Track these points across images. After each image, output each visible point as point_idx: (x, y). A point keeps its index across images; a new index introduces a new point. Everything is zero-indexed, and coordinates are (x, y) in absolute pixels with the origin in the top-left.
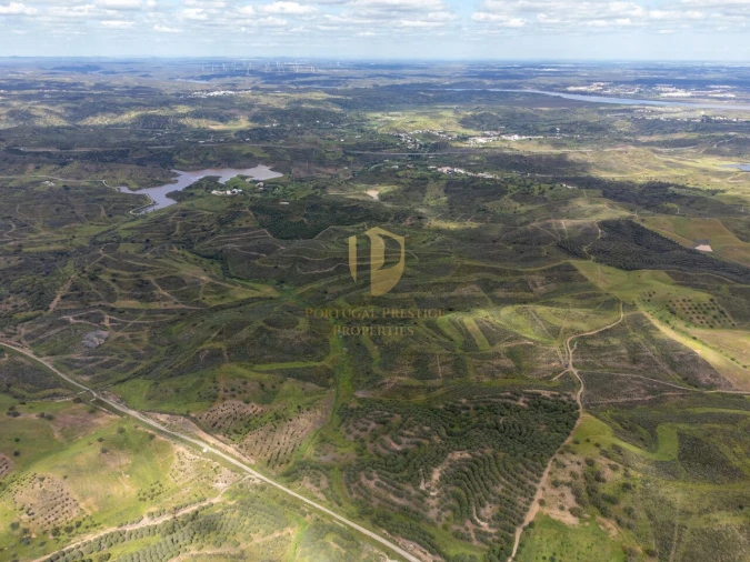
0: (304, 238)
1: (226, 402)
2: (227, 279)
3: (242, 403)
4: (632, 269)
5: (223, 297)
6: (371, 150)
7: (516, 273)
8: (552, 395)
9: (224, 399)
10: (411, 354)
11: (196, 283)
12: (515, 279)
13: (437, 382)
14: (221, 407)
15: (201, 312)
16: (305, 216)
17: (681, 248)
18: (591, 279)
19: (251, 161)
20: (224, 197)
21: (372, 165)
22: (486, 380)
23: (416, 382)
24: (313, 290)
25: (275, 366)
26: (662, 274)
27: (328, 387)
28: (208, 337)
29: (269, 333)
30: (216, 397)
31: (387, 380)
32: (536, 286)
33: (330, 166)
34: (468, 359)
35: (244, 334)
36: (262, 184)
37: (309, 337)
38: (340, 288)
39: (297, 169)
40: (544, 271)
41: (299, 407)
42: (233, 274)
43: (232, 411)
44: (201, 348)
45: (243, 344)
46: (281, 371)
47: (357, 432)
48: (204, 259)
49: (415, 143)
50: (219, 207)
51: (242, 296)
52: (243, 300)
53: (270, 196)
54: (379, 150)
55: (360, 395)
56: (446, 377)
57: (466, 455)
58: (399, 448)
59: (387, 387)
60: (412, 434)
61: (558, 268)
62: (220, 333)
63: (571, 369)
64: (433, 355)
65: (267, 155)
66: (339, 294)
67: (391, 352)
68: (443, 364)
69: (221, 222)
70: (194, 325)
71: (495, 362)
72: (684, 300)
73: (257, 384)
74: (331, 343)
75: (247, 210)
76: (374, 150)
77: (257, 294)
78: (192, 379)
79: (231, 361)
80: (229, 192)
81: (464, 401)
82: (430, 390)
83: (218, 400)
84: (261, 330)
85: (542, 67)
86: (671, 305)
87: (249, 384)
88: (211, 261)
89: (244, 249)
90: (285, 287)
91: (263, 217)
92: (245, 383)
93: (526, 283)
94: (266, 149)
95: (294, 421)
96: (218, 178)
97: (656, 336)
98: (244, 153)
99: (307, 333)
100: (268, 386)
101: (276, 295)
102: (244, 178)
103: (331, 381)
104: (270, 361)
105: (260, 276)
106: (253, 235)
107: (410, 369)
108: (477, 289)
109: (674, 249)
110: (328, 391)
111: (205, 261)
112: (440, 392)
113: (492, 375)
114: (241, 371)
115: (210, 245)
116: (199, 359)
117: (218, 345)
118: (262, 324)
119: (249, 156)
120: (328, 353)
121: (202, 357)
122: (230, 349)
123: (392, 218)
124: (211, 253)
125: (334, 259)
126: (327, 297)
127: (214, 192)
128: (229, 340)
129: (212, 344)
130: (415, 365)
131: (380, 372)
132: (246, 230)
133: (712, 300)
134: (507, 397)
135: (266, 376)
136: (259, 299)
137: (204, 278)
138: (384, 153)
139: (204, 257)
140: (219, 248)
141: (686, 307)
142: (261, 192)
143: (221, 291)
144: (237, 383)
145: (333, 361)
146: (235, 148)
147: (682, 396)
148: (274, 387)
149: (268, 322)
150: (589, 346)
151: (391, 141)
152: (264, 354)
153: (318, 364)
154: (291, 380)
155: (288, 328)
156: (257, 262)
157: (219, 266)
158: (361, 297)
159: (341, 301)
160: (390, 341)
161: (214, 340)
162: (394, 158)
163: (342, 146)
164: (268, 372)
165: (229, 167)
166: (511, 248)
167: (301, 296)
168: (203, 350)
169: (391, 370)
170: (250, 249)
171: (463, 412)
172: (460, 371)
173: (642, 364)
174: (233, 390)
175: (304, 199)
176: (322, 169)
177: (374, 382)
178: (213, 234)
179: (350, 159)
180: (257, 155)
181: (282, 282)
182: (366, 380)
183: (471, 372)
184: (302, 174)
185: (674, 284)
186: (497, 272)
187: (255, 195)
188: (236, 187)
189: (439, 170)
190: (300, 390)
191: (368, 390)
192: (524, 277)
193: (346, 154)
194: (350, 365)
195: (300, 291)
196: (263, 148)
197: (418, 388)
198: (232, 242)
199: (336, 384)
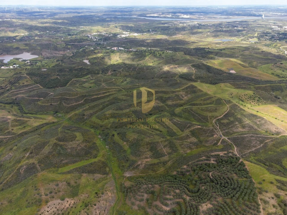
0: (61, 87)
1: (49, 204)
2: (25, 115)
3: (59, 201)
4: (216, 84)
5: (25, 127)
6: (78, 42)
7: (173, 92)
8: (224, 154)
9: (47, 202)
10: (147, 145)
11: (5, 121)
12: (173, 95)
13: (166, 158)
14: (47, 209)
15: (13, 138)
16: (58, 75)
17: (226, 73)
18: (204, 91)
19: (19, 51)
20: (10, 70)
21: (80, 49)
22: (189, 151)
23: (156, 161)
24: (76, 115)
25: (72, 167)
26: (228, 85)
27: (107, 174)
28: (24, 156)
29: (61, 146)
30: (40, 201)
31: (139, 163)
32: (183, 97)
33: (61, 50)
34: (175, 141)
35: (46, 150)
36: (29, 61)
37: (85, 144)
38: (91, 111)
39: (45, 53)
40: (183, 89)
41: (96, 193)
42: (27, 111)
43: (55, 209)
44: (20, 165)
45: (47, 157)
46: (76, 170)
47: (138, 203)
48: (6, 105)
49: (95, 38)
50: (7, 75)
51: (36, 124)
52: (37, 127)
53: (35, 67)
54: (81, 42)
55: (127, 175)
56: (169, 154)
57: (210, 206)
58: (168, 209)
59: (141, 167)
60: (172, 197)
61: (189, 87)
62: (31, 153)
63: (223, 137)
64: (158, 142)
65: (27, 48)
66: (91, 115)
67: (135, 145)
68: (165, 147)
69: (11, 83)
70: (11, 149)
71: (189, 140)
72: (245, 95)
73: (65, 183)
74: (98, 145)
75: (25, 75)
76: (79, 42)
77: (44, 122)
78: (18, 191)
79: (43, 170)
80: (11, 67)
81: (185, 167)
82: (165, 163)
83: (43, 203)
84: (56, 145)
85: (134, 8)
86: (240, 98)
87: (60, 185)
88: (10, 105)
89: (29, 97)
90: (59, 115)
91: (35, 78)
92: (57, 185)
93: (179, 96)
94: (26, 45)
95: (97, 205)
96: (3, 60)
97: (245, 113)
98: (14, 47)
99: (83, 142)
100: (72, 183)
101: (55, 120)
102: (18, 59)
103: (107, 169)
104: (67, 164)
105: (43, 110)
106: (32, 88)
107: (149, 154)
108: (159, 102)
109: (223, 73)
110: (108, 177)
111: (8, 106)
112: (169, 164)
113: (190, 148)
114: (51, 176)
115: (7, 97)
116: (20, 173)
117: (31, 161)
118: (55, 141)
119: (17, 48)
120: (98, 151)
121: (22, 171)
122: (40, 162)
123: (101, 72)
124: (9, 101)
125: (82, 96)
126: (85, 117)
127: (3, 67)
128: (38, 156)
129: (27, 161)
130: (151, 150)
131: (134, 158)
132: (27, 86)
133: (254, 93)
134: (204, 160)
135: (69, 176)
136: (47, 124)
137: (9, 117)
138: (84, 43)
139: (6, 104)
140: (14, 98)
141: (247, 98)
142: (29, 65)
143: (22, 123)
144: (52, 186)
145: (103, 156)
146: (9, 45)
147: (272, 141)
148: (76, 183)
149: (59, 140)
150: (223, 123)
151: (85, 38)
152: (62, 160)
153: (96, 160)
154: (85, 175)
155: (72, 141)
156: (39, 103)
157: (16, 108)
158: (105, 115)
159: (94, 119)
160: (132, 138)
161: (28, 158)
162: (89, 45)
163: (63, 41)
164: (69, 172)
165: (8, 54)
166: (161, 80)
167: (70, 119)
168: (22, 166)
169: (140, 156)
170: (33, 96)
171: (188, 174)
172: (174, 149)
173: (247, 128)
174: (51, 193)
175: (54, 67)
176: (57, 52)
177: (132, 166)
178: (8, 90)
179: (69, 47)
180: (22, 47)
181: (57, 112)
182: (127, 165)
183: (179, 148)
184: (48, 55)
185: (235, 88)
186: (165, 92)
187: (26, 67)
188: (14, 64)
189: (113, 49)
190: (92, 181)
191: (131, 171)
192: (177, 93)
193: (67, 45)
194: (114, 157)
195: (68, 116)
196: (24, 44)
197: (158, 164)
198: (21, 93)
199: (111, 170)
